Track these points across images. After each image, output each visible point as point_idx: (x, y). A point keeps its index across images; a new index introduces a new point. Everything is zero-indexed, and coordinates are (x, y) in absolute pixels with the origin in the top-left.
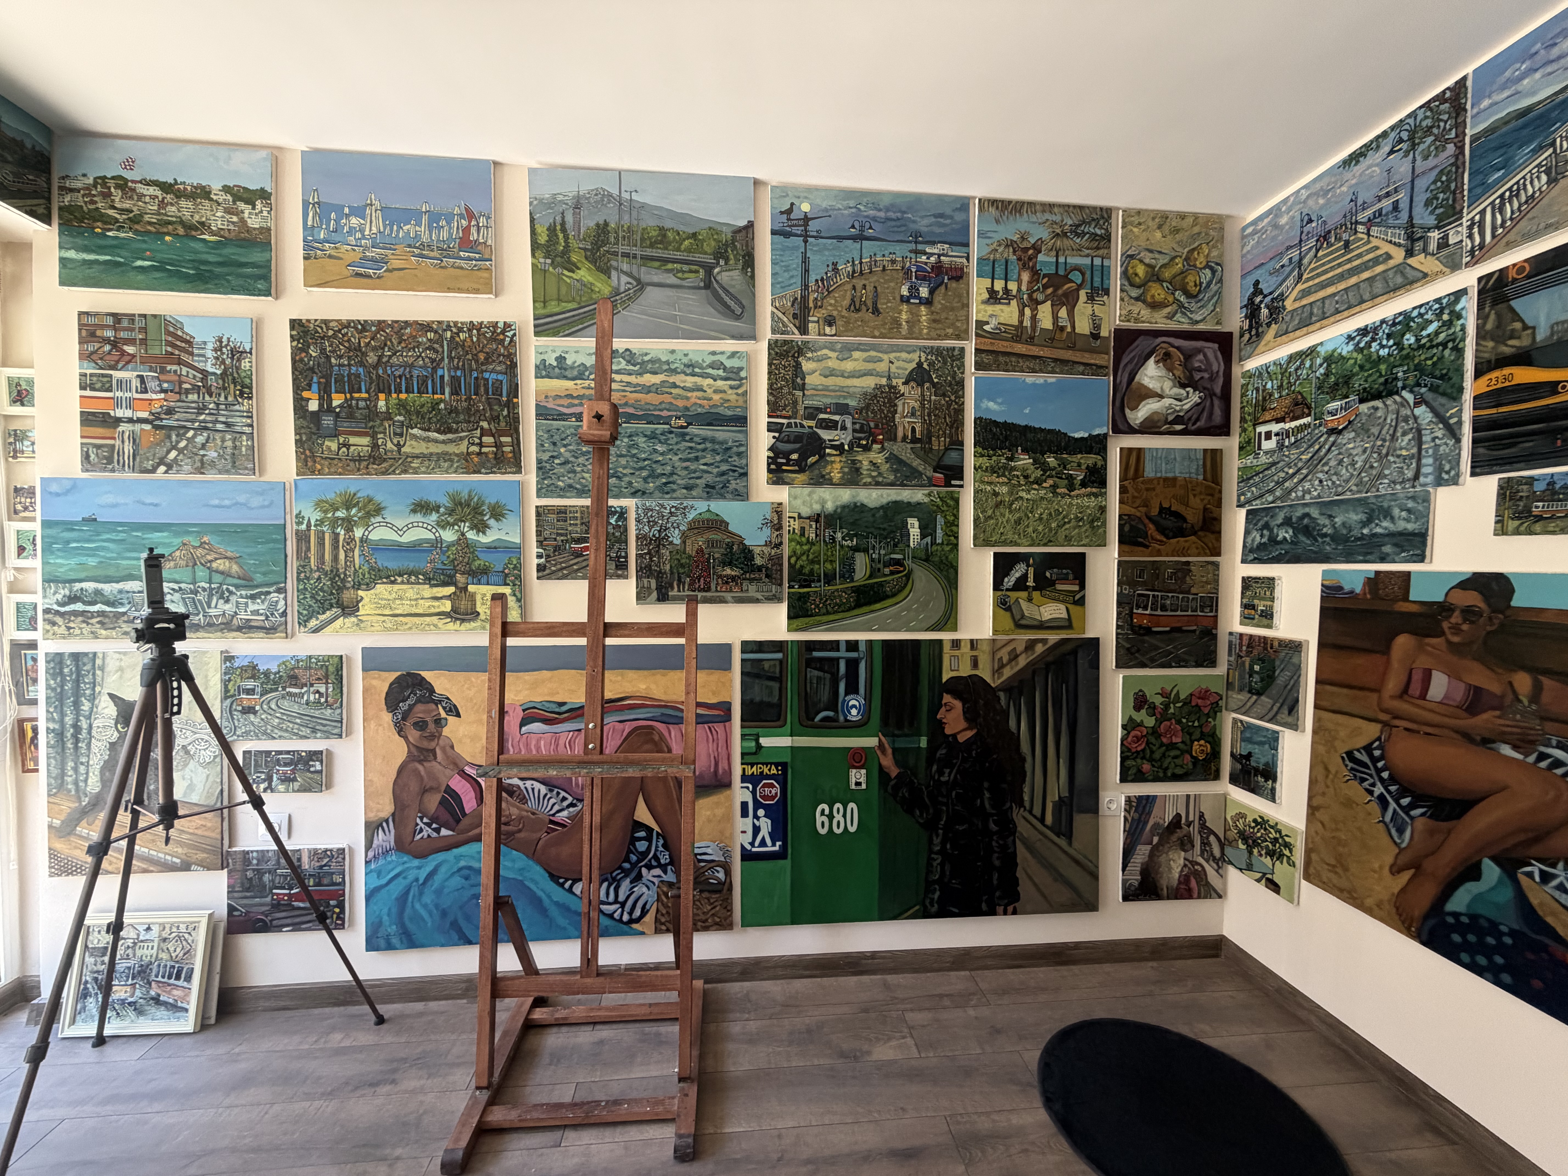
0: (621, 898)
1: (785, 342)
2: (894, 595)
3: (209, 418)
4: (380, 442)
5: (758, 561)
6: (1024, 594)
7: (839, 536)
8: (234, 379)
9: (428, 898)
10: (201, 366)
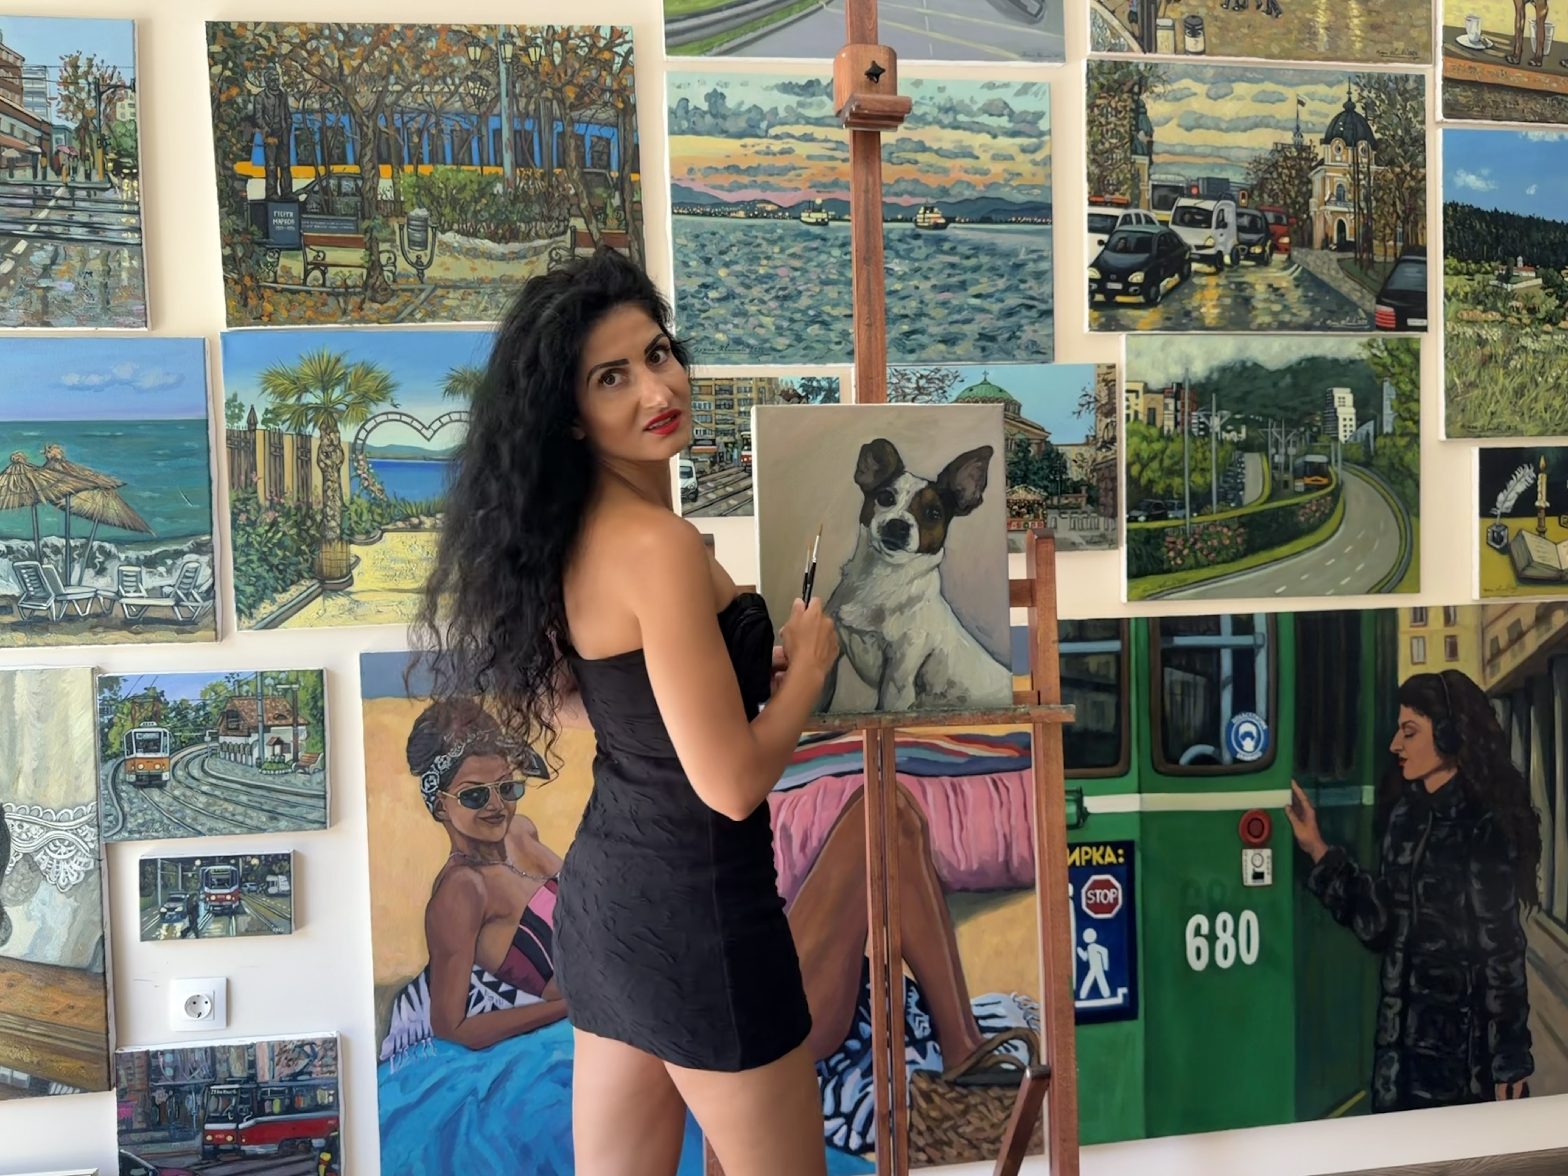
0: (846, 1106)
1: (1117, 66)
2: (1312, 529)
3: (56, 216)
4: (384, 258)
5: (1074, 474)
6: (1529, 523)
7: (1215, 423)
8: (102, 139)
9: (496, 1125)
10: (37, 113)
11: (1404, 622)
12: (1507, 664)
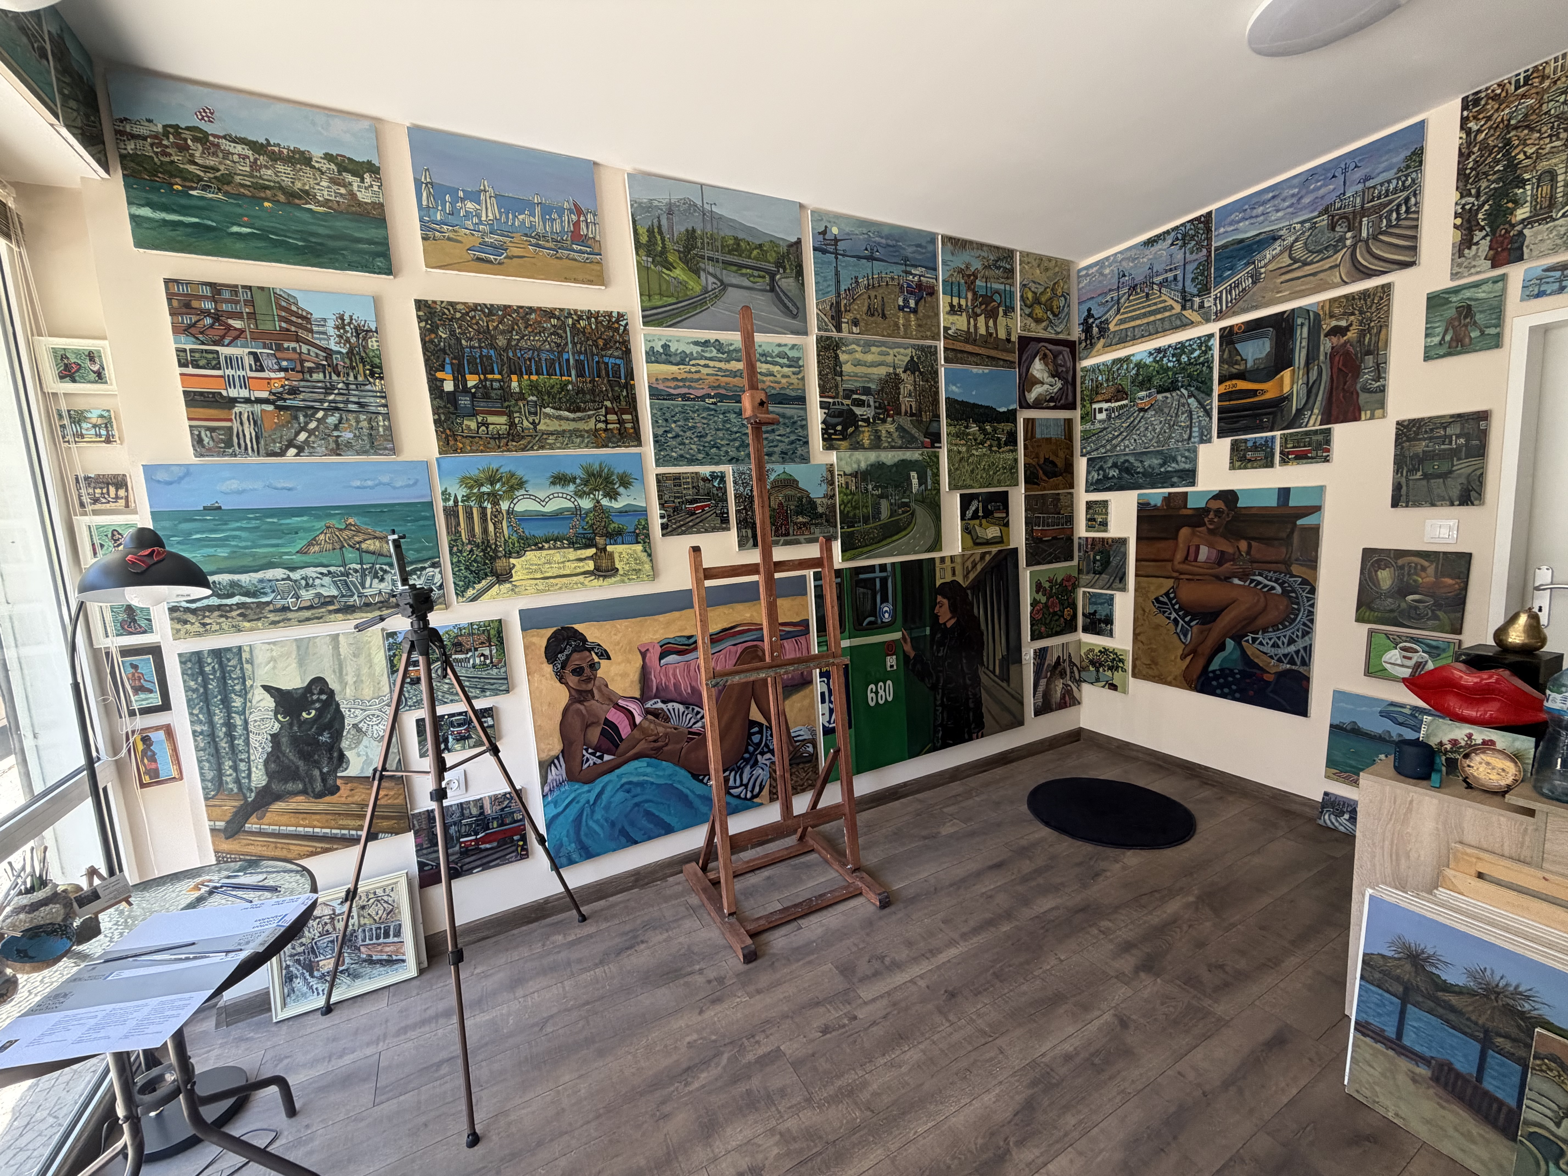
0: (745, 781)
1: (828, 338)
2: (905, 529)
3: (339, 398)
4: (517, 420)
5: (820, 510)
6: (977, 522)
7: (870, 487)
8: (362, 358)
9: (598, 816)
11: (938, 562)
12: (972, 576)
